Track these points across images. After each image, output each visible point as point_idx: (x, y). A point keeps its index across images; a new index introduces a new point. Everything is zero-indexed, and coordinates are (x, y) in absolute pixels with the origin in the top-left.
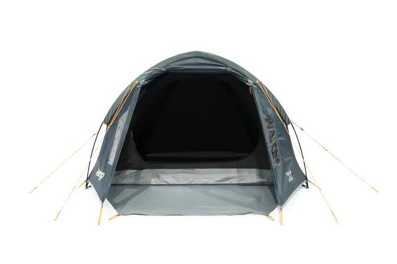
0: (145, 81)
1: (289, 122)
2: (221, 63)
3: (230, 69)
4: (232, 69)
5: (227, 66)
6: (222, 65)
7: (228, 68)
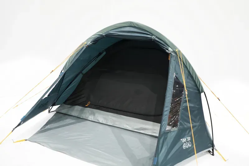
0: (91, 42)
1: (203, 91)
2: (148, 32)
3: (155, 37)
4: (157, 37)
5: (152, 35)
6: (149, 33)
7: (153, 37)
